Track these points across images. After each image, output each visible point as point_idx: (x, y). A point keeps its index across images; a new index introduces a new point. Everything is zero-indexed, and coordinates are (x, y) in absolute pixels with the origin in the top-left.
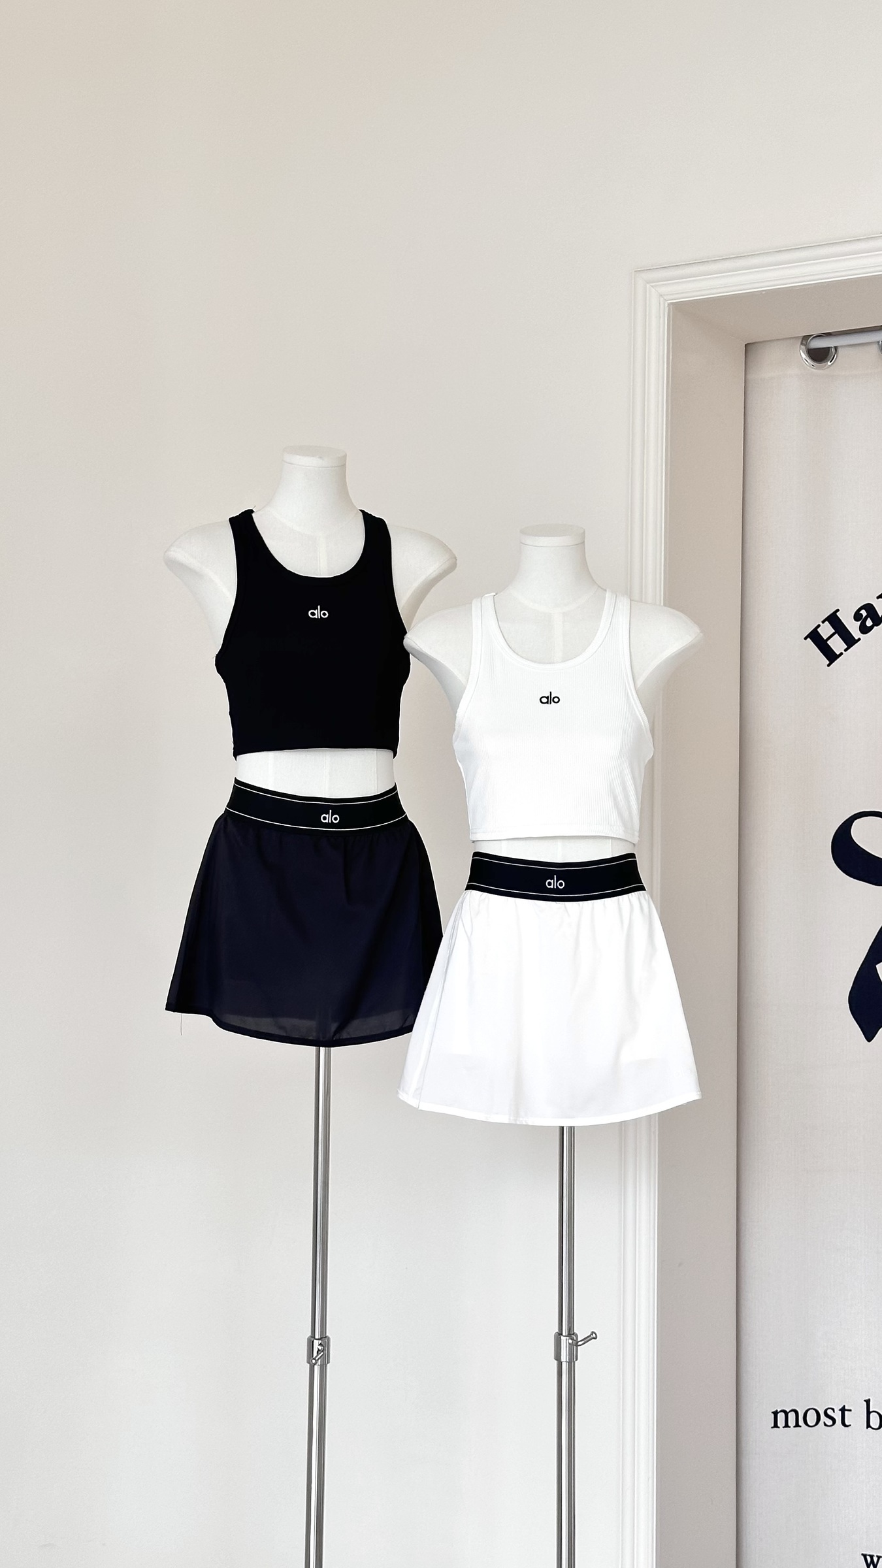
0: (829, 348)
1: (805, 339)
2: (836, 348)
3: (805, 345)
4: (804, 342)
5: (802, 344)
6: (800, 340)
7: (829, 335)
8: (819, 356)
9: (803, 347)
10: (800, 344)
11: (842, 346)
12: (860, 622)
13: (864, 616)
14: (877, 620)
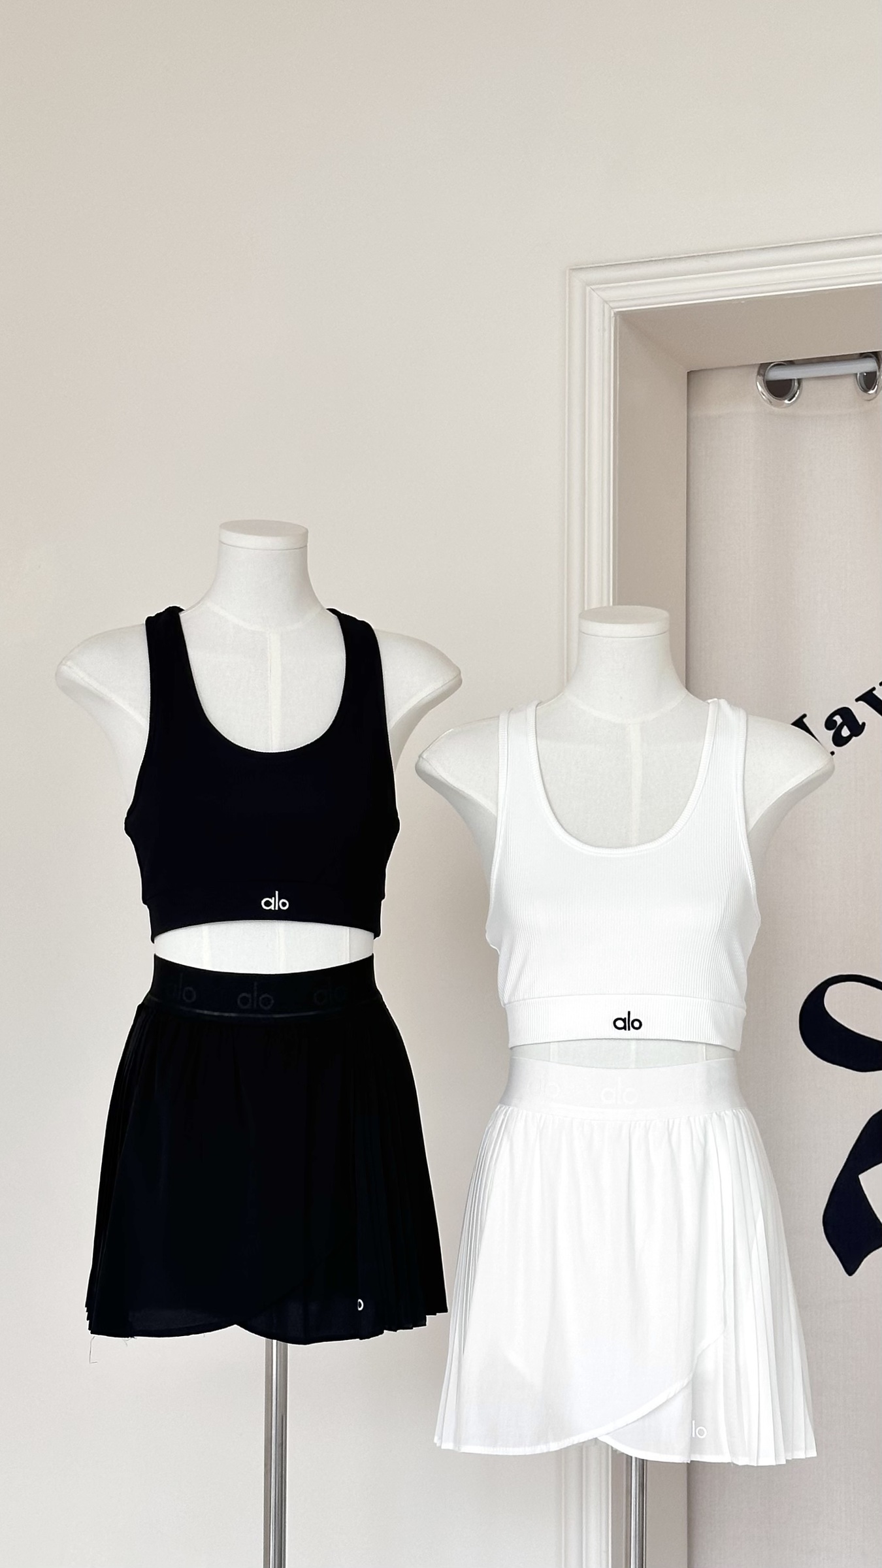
0: (791, 380)
1: (763, 368)
2: (799, 381)
3: (764, 376)
4: (762, 372)
5: (759, 374)
6: (756, 370)
7: (791, 363)
8: (780, 390)
9: (761, 378)
10: (756, 374)
11: (805, 379)
12: (833, 731)
13: (839, 723)
14: (857, 729)
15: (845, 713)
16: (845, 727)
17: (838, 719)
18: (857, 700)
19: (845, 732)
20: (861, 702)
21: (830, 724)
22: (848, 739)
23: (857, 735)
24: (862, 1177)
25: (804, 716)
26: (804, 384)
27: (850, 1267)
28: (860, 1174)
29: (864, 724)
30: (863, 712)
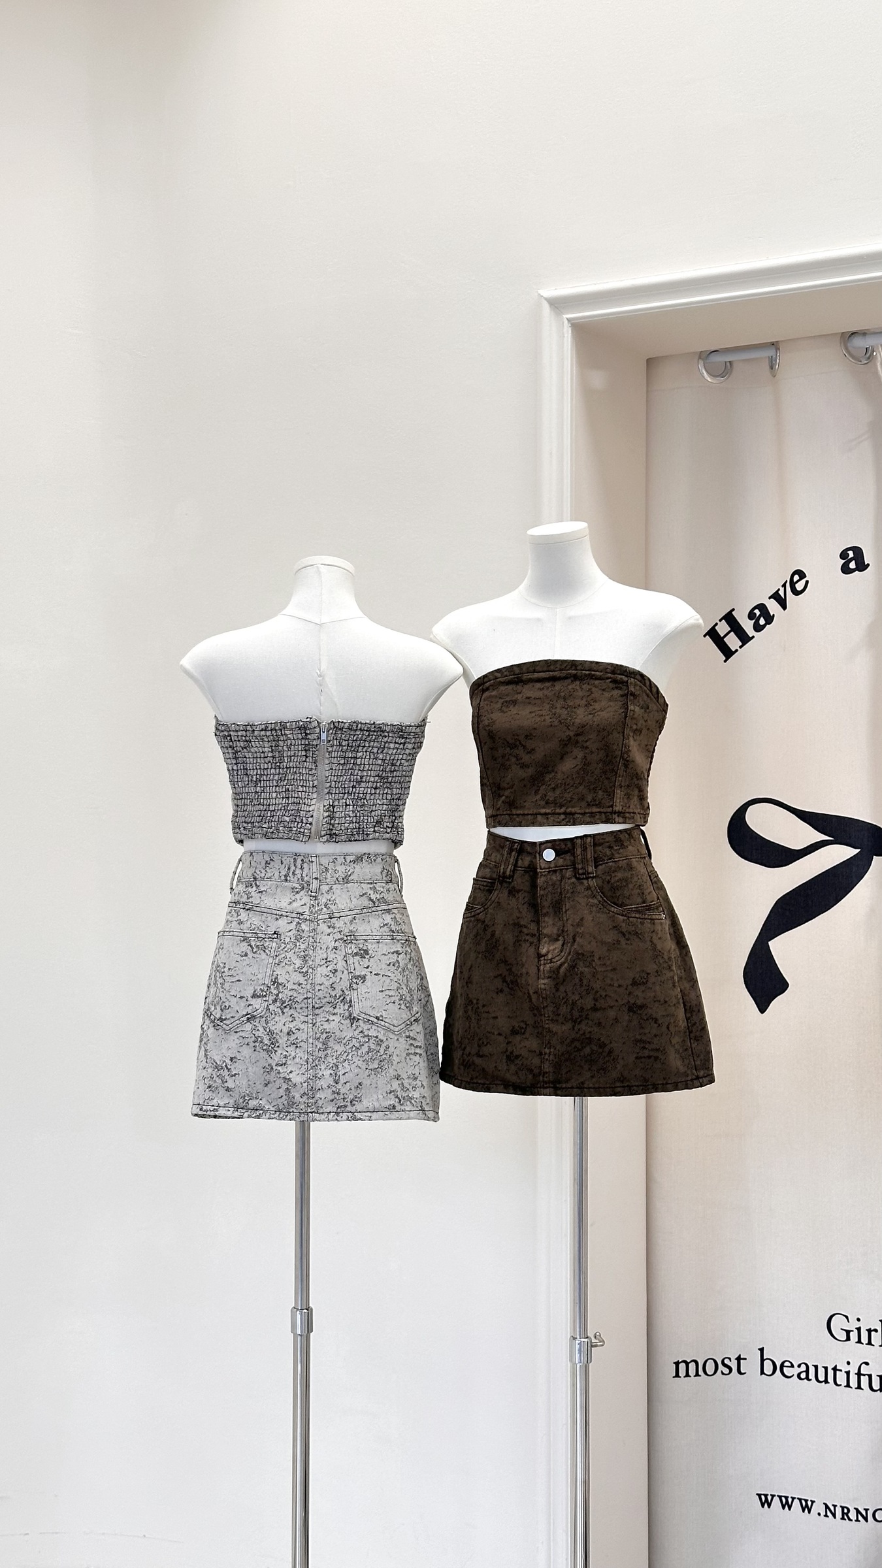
1: (704, 354)
4: (702, 357)
5: (699, 361)
11: (737, 363)
12: (754, 621)
13: (758, 615)
14: (769, 619)
15: (762, 607)
16: (762, 618)
17: (757, 612)
18: (770, 598)
19: (762, 622)
20: (772, 599)
21: (751, 615)
22: (764, 626)
23: (769, 624)
24: (770, 943)
25: (733, 610)
26: (735, 365)
27: (762, 1010)
28: (770, 940)
29: (774, 615)
30: (773, 607)
